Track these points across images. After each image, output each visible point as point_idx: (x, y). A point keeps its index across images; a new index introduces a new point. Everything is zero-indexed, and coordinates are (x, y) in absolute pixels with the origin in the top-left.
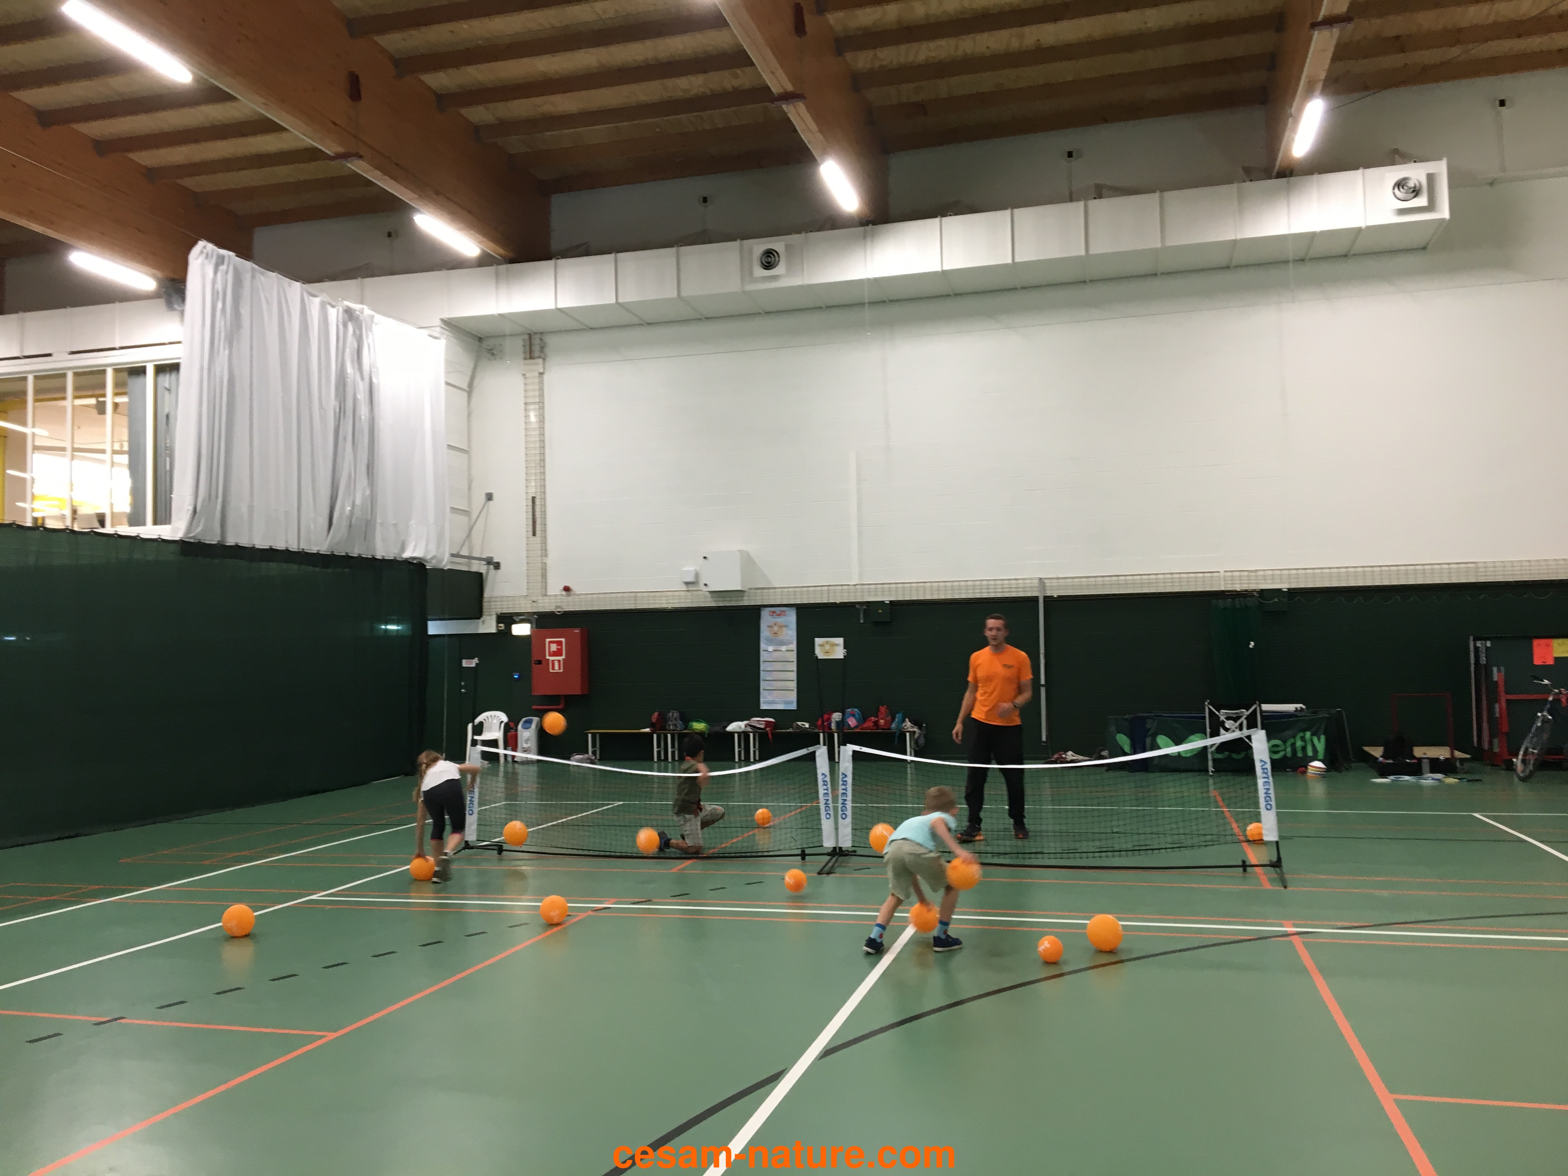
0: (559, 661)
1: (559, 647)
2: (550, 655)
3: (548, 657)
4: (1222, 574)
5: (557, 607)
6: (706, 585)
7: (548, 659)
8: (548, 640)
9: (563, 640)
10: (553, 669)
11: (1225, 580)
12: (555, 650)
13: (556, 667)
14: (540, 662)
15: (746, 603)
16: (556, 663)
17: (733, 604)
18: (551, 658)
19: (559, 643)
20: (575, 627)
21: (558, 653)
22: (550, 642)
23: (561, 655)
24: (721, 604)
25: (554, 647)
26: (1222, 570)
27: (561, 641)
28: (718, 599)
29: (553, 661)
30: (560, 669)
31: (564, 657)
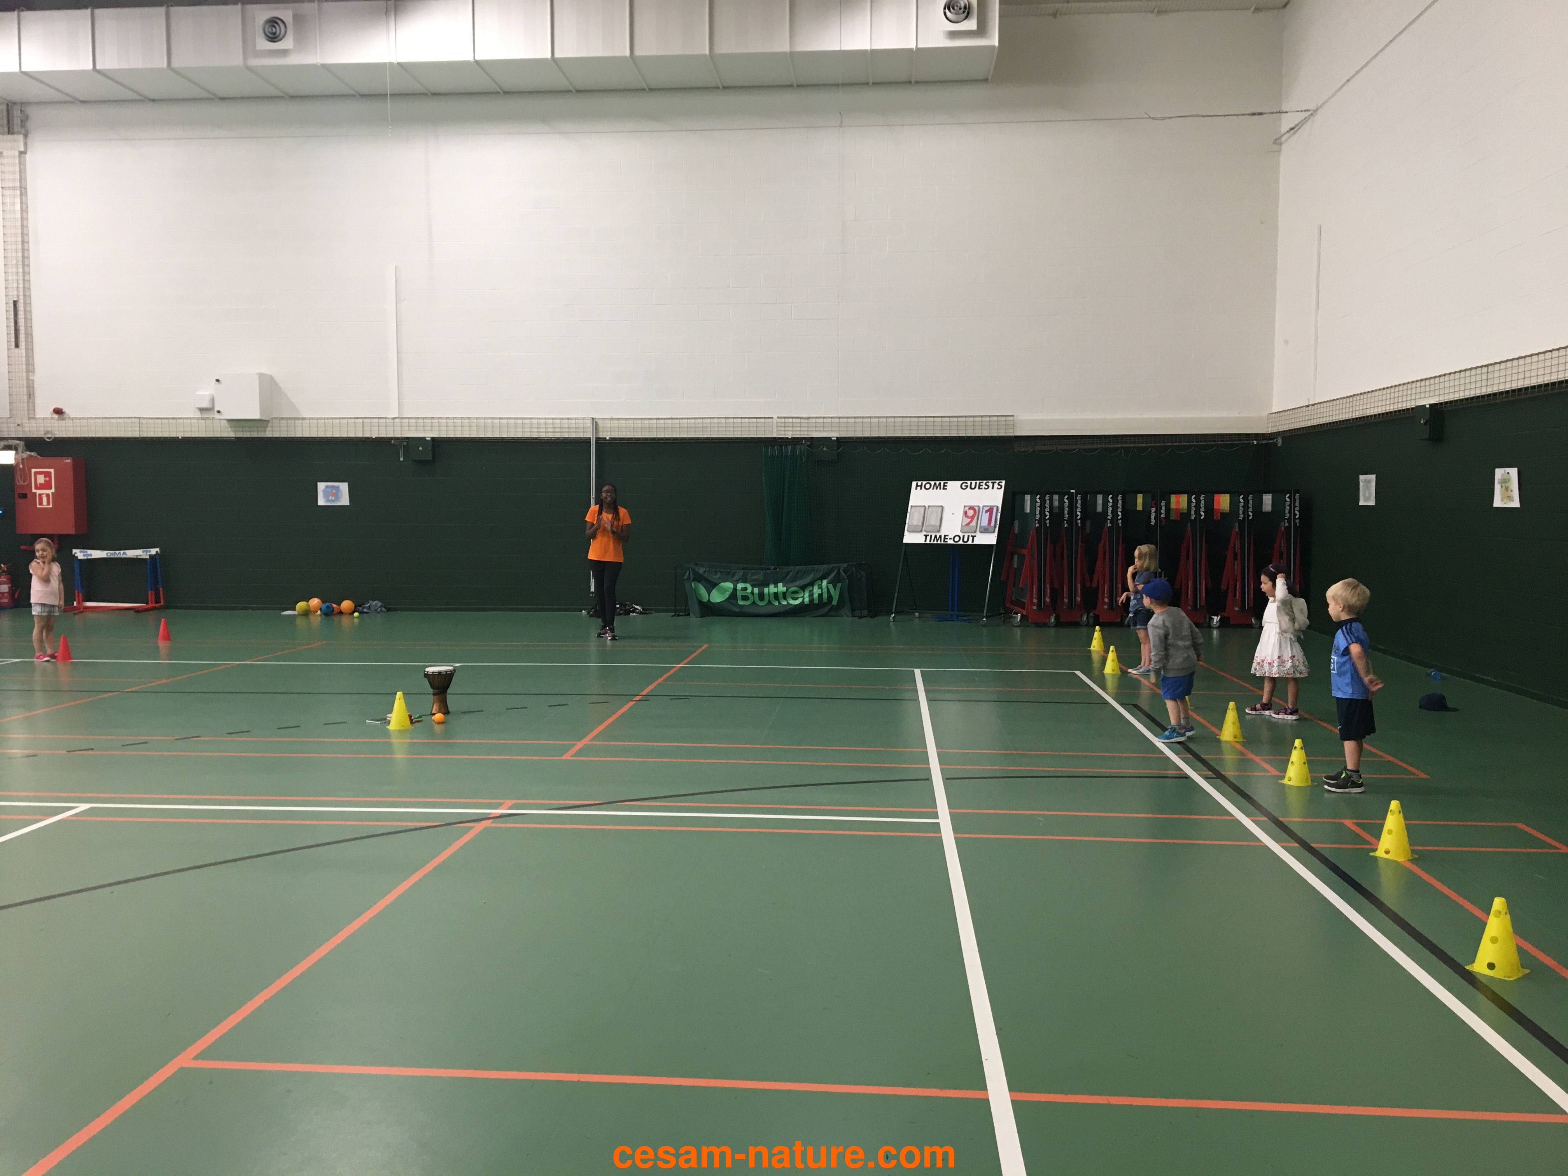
4: (775, 420)
5: (47, 432)
6: (219, 412)
8: (34, 470)
9: (52, 471)
11: (777, 426)
12: (43, 482)
13: (45, 502)
14: (25, 496)
15: (269, 434)
16: (44, 497)
17: (255, 435)
18: (38, 492)
19: (48, 475)
20: (67, 456)
21: (46, 486)
24: (240, 435)
25: (43, 479)
26: (775, 417)
27: (51, 473)
28: (237, 429)
30: (49, 504)
31: (54, 490)
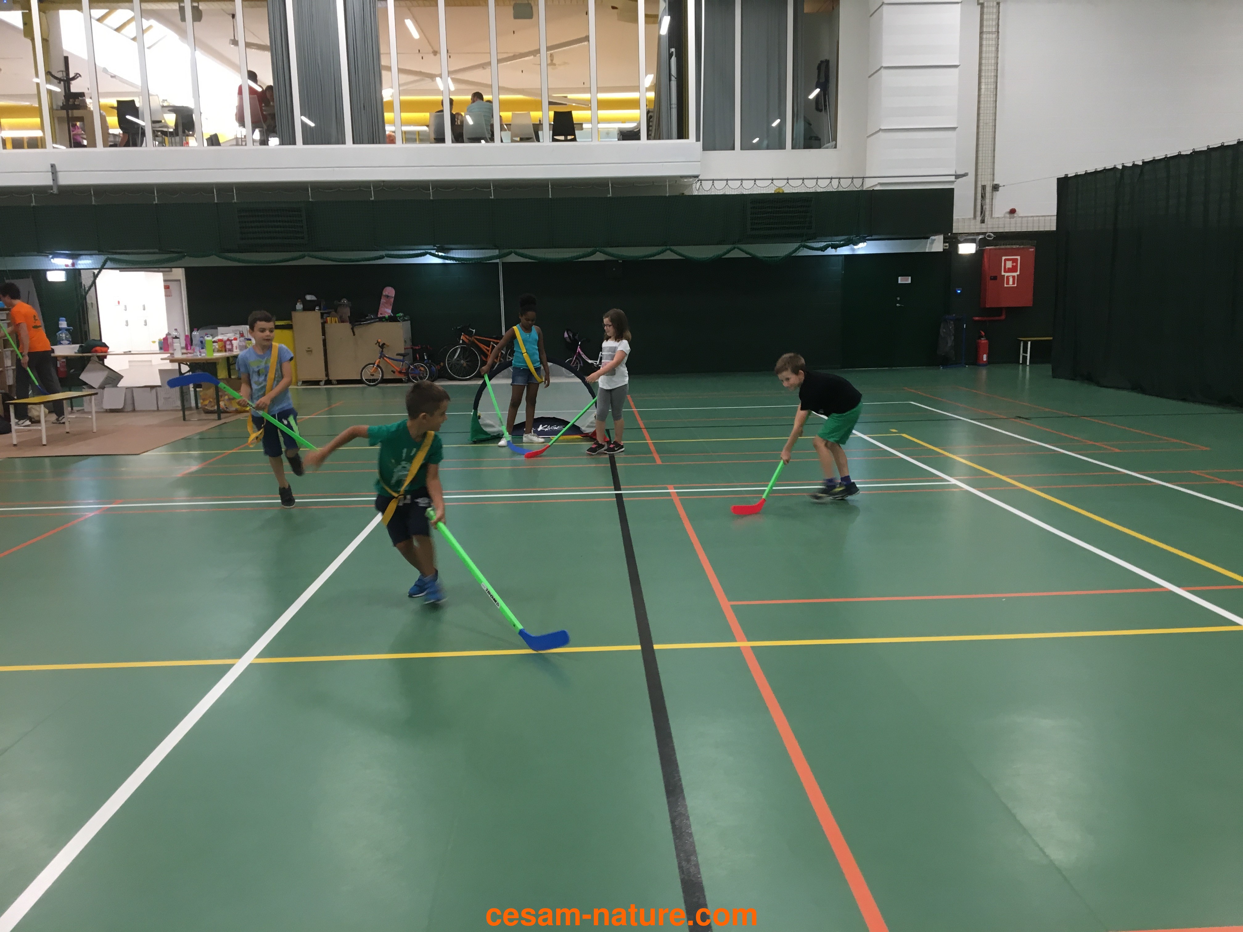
0: (1014, 277)
1: (1014, 264)
2: (1005, 272)
3: (1003, 273)
5: (1004, 227)
7: (1004, 275)
8: (1004, 258)
9: (1019, 258)
10: (1008, 283)
12: (1011, 267)
13: (1011, 282)
14: (995, 278)
16: (1010, 279)
18: (1007, 274)
19: (1015, 261)
20: (1028, 245)
21: (1013, 269)
22: (1005, 260)
23: (1016, 271)
25: (1009, 265)
27: (1017, 259)
29: (1008, 277)
30: (1014, 283)
31: (1018, 273)
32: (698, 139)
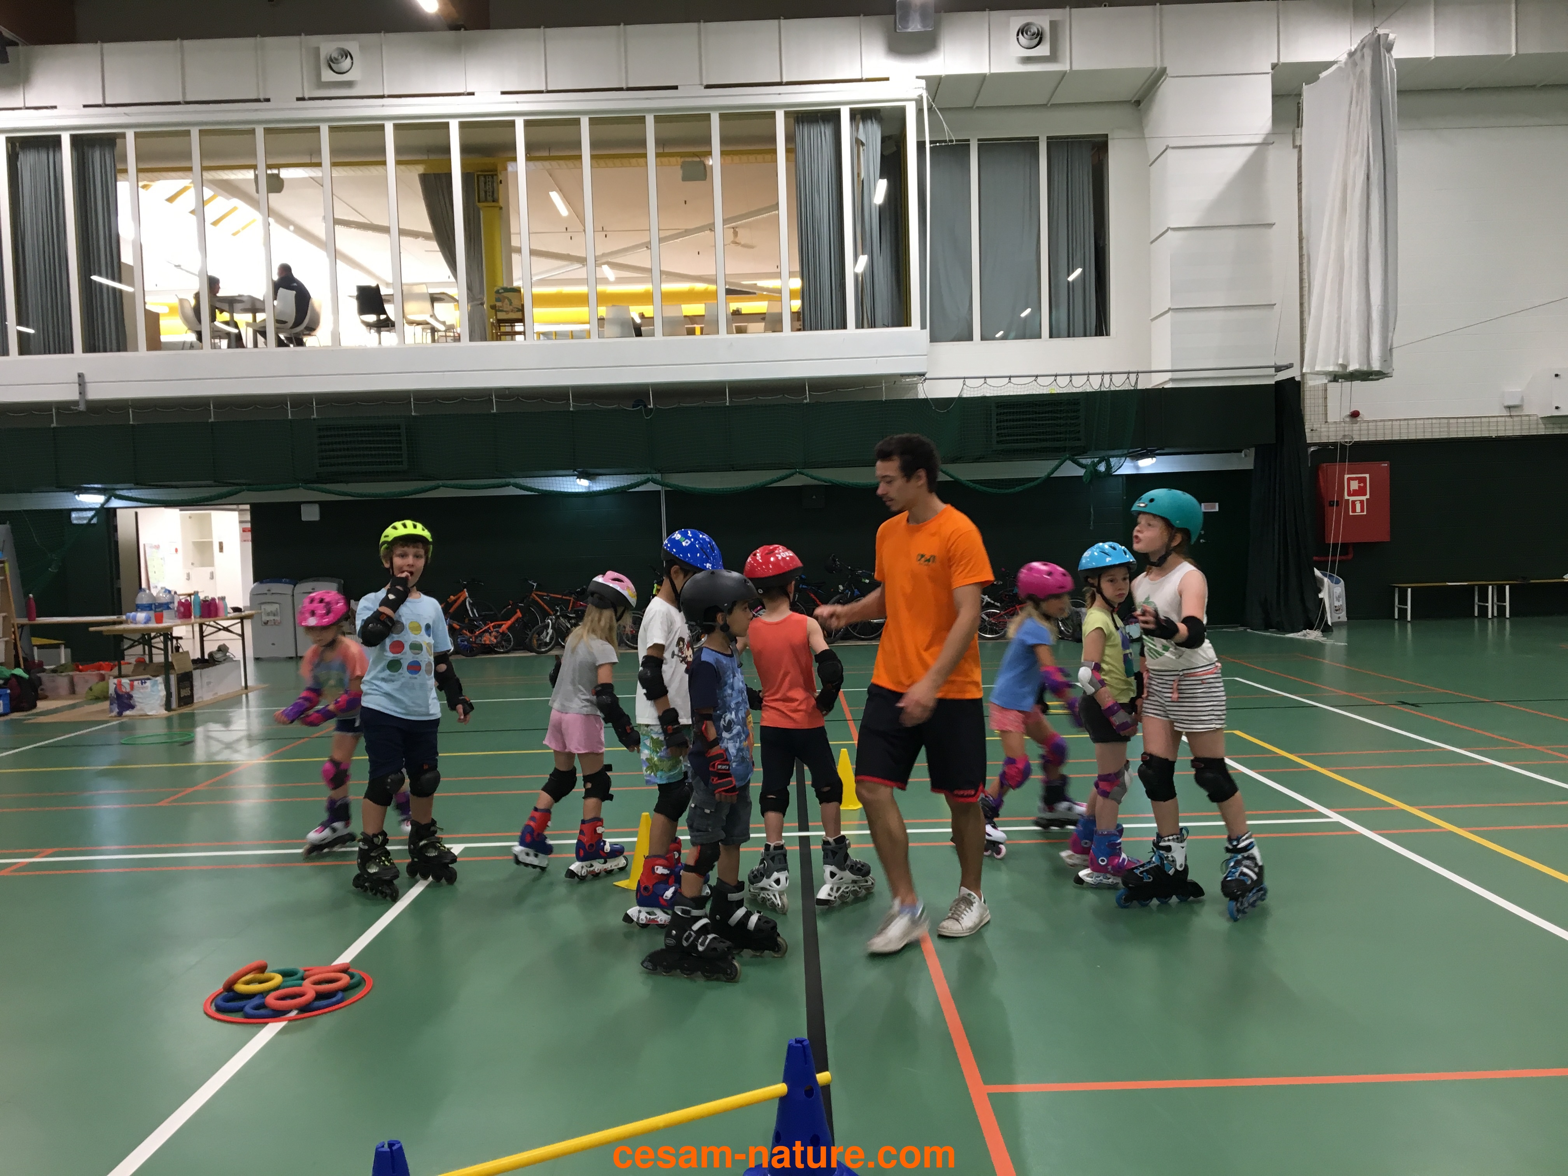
0: (1362, 502)
1: (1362, 485)
2: (1349, 495)
3: (1346, 497)
5: (1344, 436)
7: (1348, 500)
8: (1346, 476)
9: (1367, 476)
10: (1354, 510)
12: (1357, 488)
13: (1358, 509)
14: (1335, 504)
16: (1358, 504)
18: (1352, 498)
20: (1383, 460)
21: (1361, 492)
22: (1349, 479)
23: (1365, 495)
25: (1355, 485)
27: (1365, 478)
29: (1354, 502)
30: (1362, 511)
31: (1368, 496)
32: (923, 327)
